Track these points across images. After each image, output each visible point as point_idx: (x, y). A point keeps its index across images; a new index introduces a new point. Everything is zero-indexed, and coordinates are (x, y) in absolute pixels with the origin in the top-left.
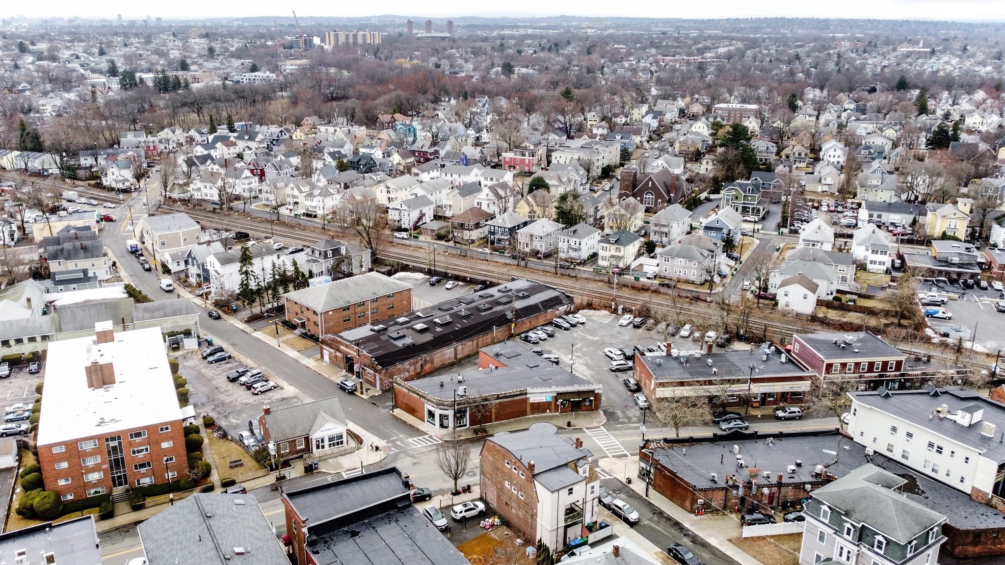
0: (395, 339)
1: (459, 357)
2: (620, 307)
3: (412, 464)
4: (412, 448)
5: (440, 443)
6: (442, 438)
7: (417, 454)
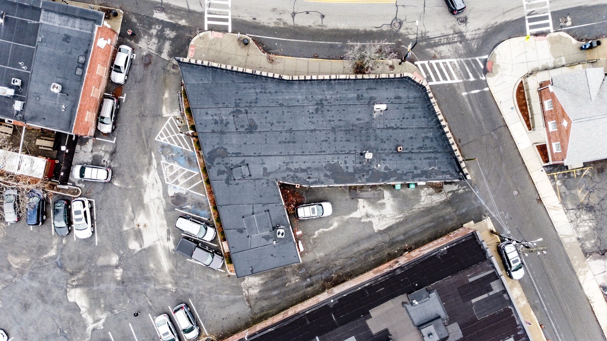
3: (468, 21)
4: (459, 59)
5: (420, 60)
6: (415, 71)
7: (456, 42)
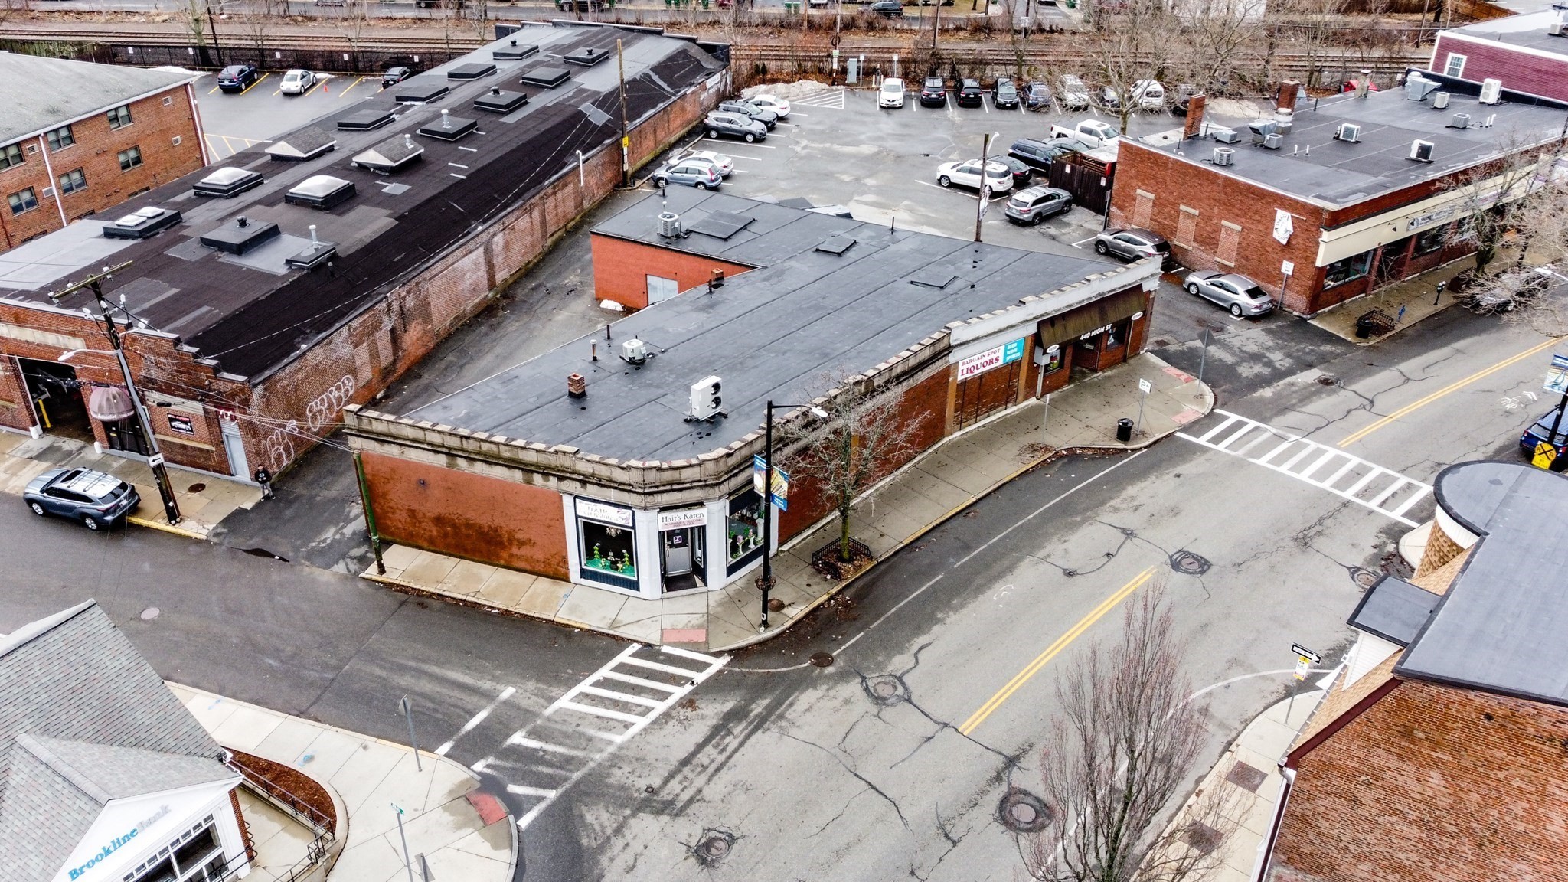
0: (241, 249)
1: (501, 276)
2: (852, 65)
3: (693, 861)
4: (611, 749)
5: (720, 672)
6: (707, 643)
7: (666, 781)
